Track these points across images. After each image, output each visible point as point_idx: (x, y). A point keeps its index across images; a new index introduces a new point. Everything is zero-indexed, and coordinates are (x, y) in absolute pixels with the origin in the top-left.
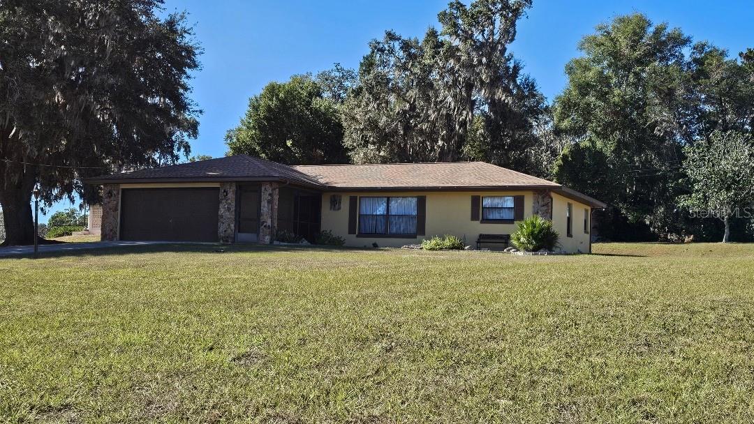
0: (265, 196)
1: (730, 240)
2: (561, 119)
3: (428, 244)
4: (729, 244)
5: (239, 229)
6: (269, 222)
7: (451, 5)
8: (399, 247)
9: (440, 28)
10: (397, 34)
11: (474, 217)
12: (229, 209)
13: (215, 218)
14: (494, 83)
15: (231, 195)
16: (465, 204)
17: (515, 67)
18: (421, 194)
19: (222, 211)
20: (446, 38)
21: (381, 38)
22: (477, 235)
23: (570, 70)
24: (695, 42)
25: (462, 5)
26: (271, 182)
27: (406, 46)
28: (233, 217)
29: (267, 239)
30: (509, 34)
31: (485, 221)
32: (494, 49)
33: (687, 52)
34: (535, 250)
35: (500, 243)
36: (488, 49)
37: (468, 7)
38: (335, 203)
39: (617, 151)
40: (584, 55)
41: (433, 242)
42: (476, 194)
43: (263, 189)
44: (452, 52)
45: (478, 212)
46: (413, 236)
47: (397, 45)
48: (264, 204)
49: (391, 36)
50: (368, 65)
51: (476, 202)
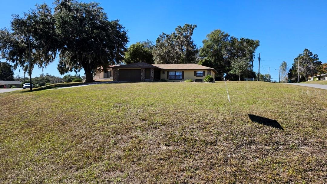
0: (151, 71)
1: (240, 80)
2: (201, 53)
3: (186, 81)
4: (241, 81)
5: (146, 78)
6: (153, 77)
7: (178, 27)
8: (179, 82)
9: (176, 32)
10: (165, 33)
11: (195, 75)
12: (143, 74)
13: (140, 76)
14: (188, 45)
15: (144, 71)
16: (193, 73)
17: (192, 41)
18: (183, 71)
19: (142, 74)
20: (177, 35)
21: (162, 34)
22: (195, 79)
23: (204, 42)
24: (231, 36)
25: (181, 27)
26: (153, 68)
27: (167, 36)
28: (144, 75)
29: (152, 80)
30: (191, 34)
31: (197, 76)
32: (188, 37)
33: (229, 38)
34: (210, 82)
35: (201, 81)
36: (186, 37)
37: (182, 27)
38: (164, 73)
39: (214, 61)
40: (207, 39)
41: (187, 81)
42: (195, 71)
43: (151, 69)
44: (179, 38)
45: (195, 74)
46: (181, 80)
47: (165, 36)
48: (151, 73)
49: (164, 34)
50: (158, 40)
51: (195, 72)
